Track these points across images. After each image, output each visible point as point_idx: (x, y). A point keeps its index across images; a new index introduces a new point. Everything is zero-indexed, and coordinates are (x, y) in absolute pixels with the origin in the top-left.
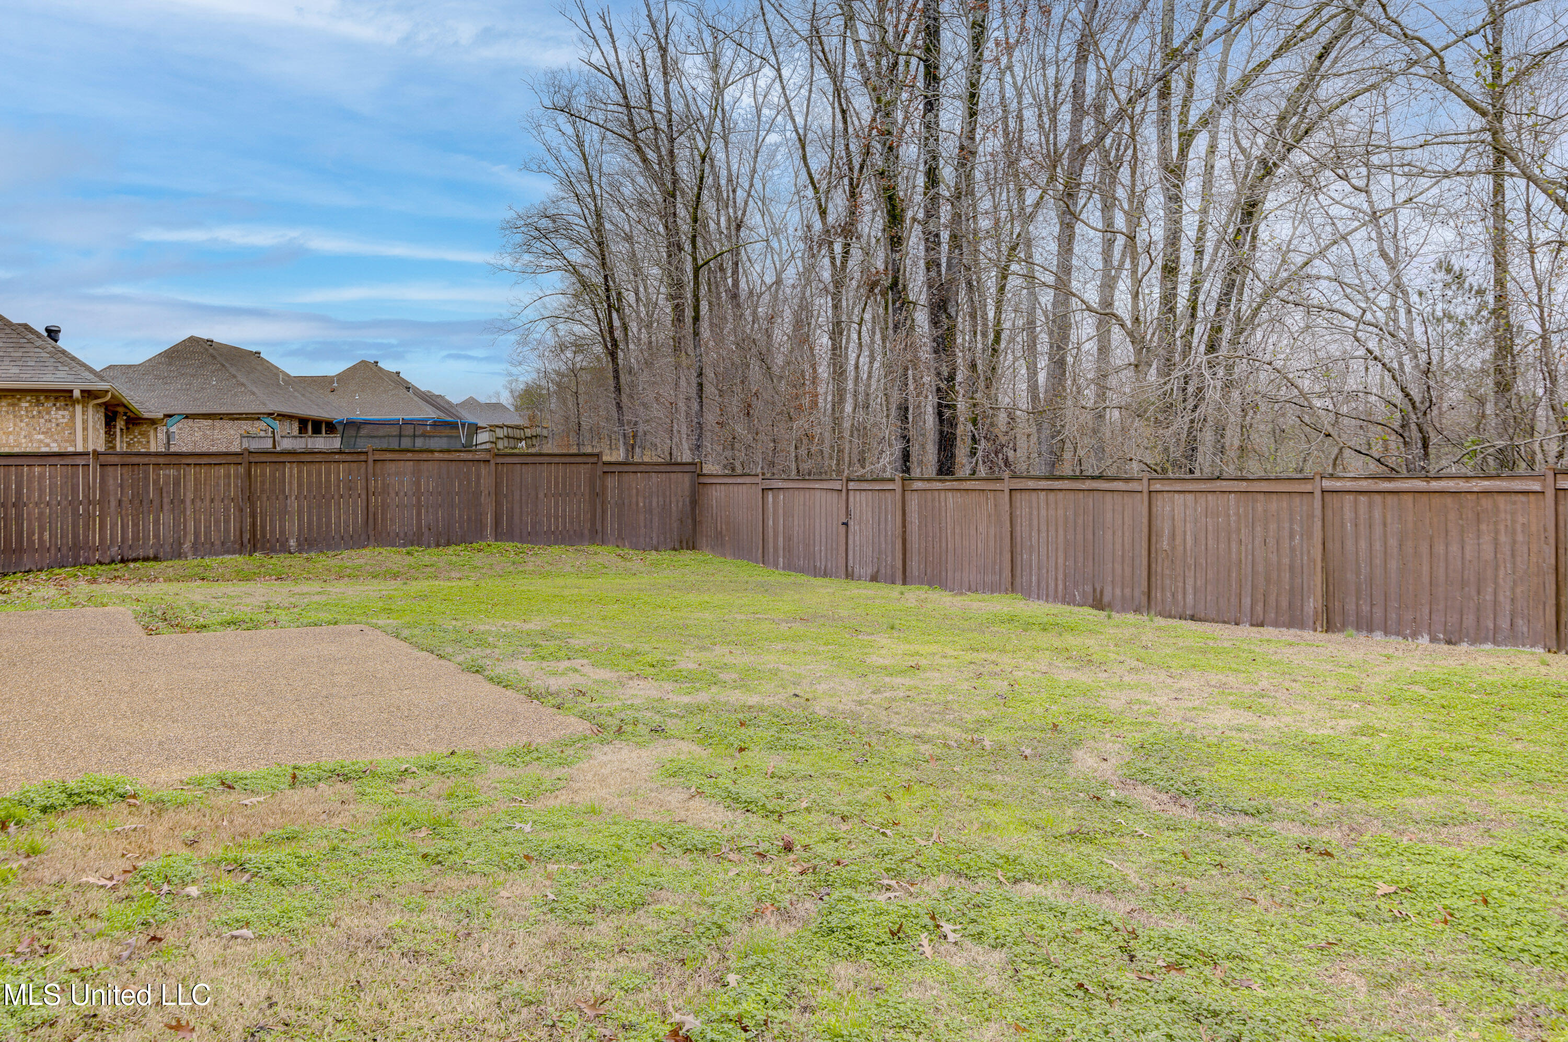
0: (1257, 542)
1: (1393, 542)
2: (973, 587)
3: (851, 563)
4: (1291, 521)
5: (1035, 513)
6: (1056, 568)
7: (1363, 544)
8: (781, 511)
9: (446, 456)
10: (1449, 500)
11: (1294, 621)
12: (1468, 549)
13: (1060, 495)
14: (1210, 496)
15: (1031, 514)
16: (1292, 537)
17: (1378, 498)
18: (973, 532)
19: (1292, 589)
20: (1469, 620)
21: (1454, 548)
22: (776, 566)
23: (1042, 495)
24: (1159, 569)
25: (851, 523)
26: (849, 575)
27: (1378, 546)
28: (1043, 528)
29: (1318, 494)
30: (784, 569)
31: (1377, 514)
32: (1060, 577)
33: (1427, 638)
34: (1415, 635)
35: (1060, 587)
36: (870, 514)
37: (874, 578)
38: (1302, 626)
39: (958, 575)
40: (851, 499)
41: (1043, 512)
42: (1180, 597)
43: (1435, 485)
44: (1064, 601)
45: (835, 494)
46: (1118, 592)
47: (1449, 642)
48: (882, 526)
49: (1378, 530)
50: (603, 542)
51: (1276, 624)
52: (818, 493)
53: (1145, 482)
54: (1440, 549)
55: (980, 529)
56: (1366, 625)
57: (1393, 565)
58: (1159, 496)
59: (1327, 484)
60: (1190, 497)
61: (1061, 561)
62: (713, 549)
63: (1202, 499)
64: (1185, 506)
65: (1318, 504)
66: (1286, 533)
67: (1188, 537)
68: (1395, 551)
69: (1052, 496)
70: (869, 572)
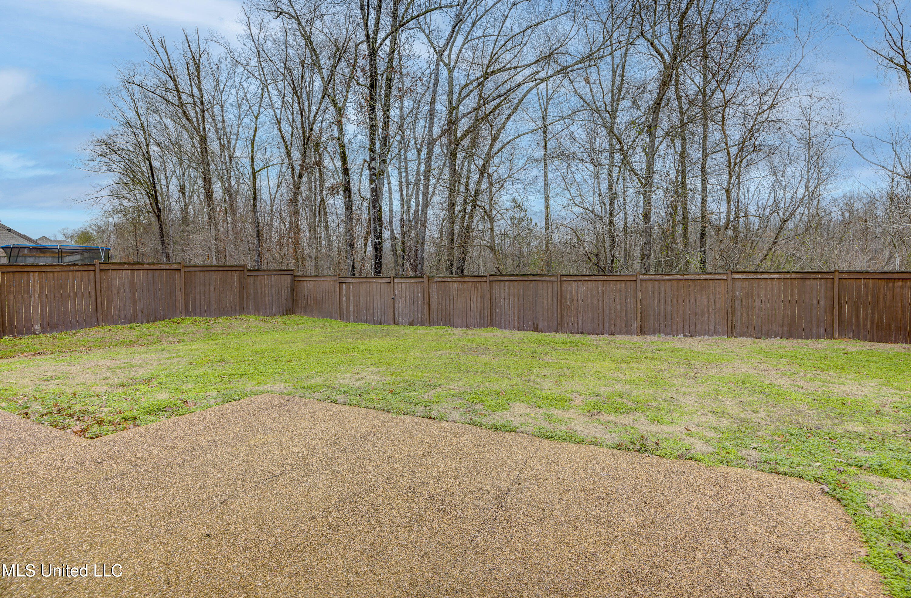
0: (611, 301)
1: (668, 299)
2: (469, 325)
3: (396, 317)
4: (626, 292)
5: (502, 291)
6: (514, 315)
7: (656, 300)
8: (351, 294)
9: (152, 267)
10: (690, 283)
11: (628, 332)
12: (698, 301)
13: (516, 283)
14: (589, 283)
15: (500, 292)
16: (626, 298)
17: (662, 282)
18: (468, 300)
19: (627, 321)
20: (699, 327)
21: (693, 301)
22: (348, 320)
23: (507, 283)
24: (565, 314)
25: (396, 298)
26: (396, 323)
27: (662, 301)
28: (507, 298)
29: (638, 281)
30: (354, 321)
31: (662, 289)
32: (516, 318)
33: (682, 335)
34: (677, 335)
35: (516, 323)
36: (407, 294)
37: (411, 324)
38: (631, 334)
39: (460, 320)
40: (396, 287)
41: (507, 291)
42: (576, 325)
43: (686, 277)
44: (518, 329)
45: (386, 285)
46: (546, 324)
47: (691, 336)
48: (415, 299)
49: (662, 295)
50: (248, 314)
51: (620, 334)
52: (375, 284)
53: (559, 277)
54: (687, 301)
55: (473, 299)
56: (656, 331)
57: (669, 308)
58: (565, 283)
59: (642, 277)
60: (580, 283)
61: (516, 312)
62: (305, 314)
63: (586, 284)
64: (578, 287)
65: (638, 285)
66: (624, 297)
67: (579, 300)
68: (669, 302)
69: (511, 284)
70: (408, 321)
